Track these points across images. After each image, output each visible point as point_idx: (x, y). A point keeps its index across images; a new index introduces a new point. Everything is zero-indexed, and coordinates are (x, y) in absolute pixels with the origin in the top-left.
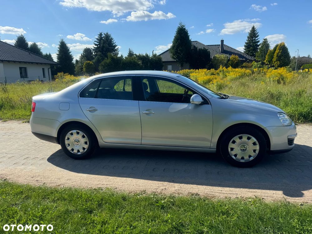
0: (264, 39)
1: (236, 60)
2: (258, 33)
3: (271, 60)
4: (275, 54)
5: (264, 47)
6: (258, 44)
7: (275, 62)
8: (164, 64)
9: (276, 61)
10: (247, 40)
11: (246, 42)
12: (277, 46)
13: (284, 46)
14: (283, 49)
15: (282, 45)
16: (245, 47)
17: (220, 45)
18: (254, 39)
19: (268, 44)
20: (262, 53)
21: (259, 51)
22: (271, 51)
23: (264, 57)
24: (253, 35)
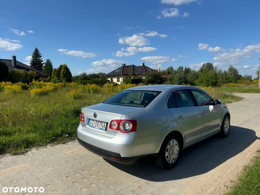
0: (47, 60)
1: (34, 75)
2: (41, 54)
3: (59, 76)
4: (62, 72)
5: (49, 67)
6: (42, 63)
7: (62, 78)
9: (63, 77)
10: (32, 59)
11: (32, 60)
12: (61, 67)
13: (67, 67)
14: (66, 69)
15: (65, 66)
17: (12, 60)
18: (38, 58)
19: (51, 64)
20: (47, 70)
21: (43, 68)
22: (55, 70)
23: (49, 74)
24: (36, 54)
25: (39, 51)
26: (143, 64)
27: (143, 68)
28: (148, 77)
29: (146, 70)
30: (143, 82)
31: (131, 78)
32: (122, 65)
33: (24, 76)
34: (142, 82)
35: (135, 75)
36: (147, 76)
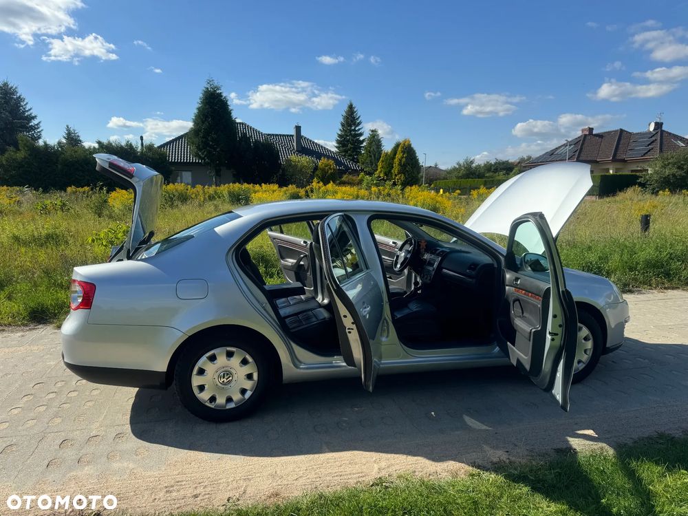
0: (372, 131)
1: (330, 168)
3: (390, 171)
4: (396, 160)
5: (374, 147)
6: (361, 138)
7: (396, 175)
8: (173, 168)
9: (399, 173)
10: (340, 130)
11: (340, 133)
12: (398, 145)
13: (410, 146)
14: (408, 152)
15: (406, 144)
16: (338, 143)
17: (292, 136)
18: (353, 128)
19: (379, 141)
20: (371, 156)
21: (363, 152)
22: (387, 154)
23: (374, 165)
24: (351, 120)
25: (355, 110)
26: (659, 126)
27: (653, 138)
28: (664, 167)
29: (665, 143)
30: (643, 185)
31: (608, 170)
33: (309, 171)
34: (635, 184)
35: (624, 161)
36: (659, 164)
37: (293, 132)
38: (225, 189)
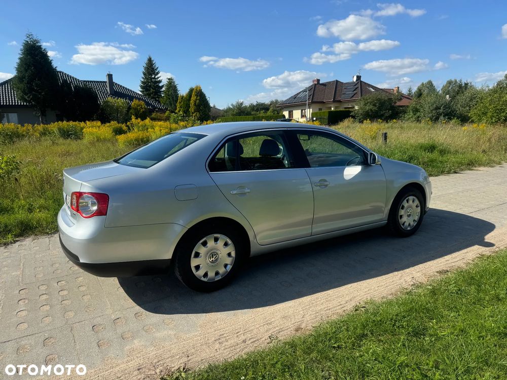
0: (169, 79)
1: (142, 107)
2: (157, 68)
3: (188, 110)
4: (192, 101)
5: (171, 92)
6: (161, 85)
7: (193, 113)
9: (195, 112)
10: (143, 78)
11: (142, 80)
12: (191, 90)
13: (201, 90)
14: (201, 95)
15: (198, 89)
16: (142, 88)
17: (105, 82)
18: (153, 76)
19: (175, 87)
20: (169, 99)
21: (163, 95)
22: (183, 97)
23: (173, 105)
24: (151, 70)
25: (154, 62)
26: (359, 78)
27: (356, 86)
28: (365, 105)
29: (363, 89)
30: (353, 117)
31: (331, 108)
32: (313, 81)
33: (125, 110)
34: (349, 116)
35: (340, 101)
36: (362, 103)
37: (106, 79)
38: (54, 127)
